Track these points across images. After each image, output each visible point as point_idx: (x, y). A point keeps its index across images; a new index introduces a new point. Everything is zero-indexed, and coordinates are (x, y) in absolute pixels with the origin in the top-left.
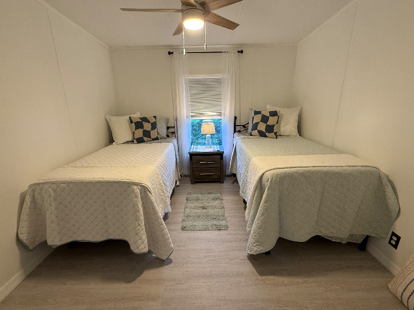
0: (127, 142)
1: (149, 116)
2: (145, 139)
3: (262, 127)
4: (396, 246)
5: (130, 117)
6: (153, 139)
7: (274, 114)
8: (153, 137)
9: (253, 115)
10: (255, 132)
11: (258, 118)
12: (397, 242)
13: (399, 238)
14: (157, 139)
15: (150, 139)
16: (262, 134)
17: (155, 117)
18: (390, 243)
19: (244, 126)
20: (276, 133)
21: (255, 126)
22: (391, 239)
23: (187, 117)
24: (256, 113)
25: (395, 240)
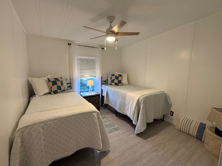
0: (45, 94)
1: (58, 77)
2: (58, 91)
3: (116, 81)
4: (173, 115)
5: (48, 78)
6: (63, 91)
7: (120, 75)
8: (62, 89)
9: (111, 76)
10: (113, 84)
11: (113, 78)
12: (173, 114)
13: (173, 112)
14: (64, 91)
15: (61, 91)
16: (116, 84)
17: (61, 78)
18: (171, 115)
19: (105, 81)
20: (122, 83)
21: (113, 81)
22: (171, 113)
23: (78, 77)
24: (113, 75)
25: (172, 113)
